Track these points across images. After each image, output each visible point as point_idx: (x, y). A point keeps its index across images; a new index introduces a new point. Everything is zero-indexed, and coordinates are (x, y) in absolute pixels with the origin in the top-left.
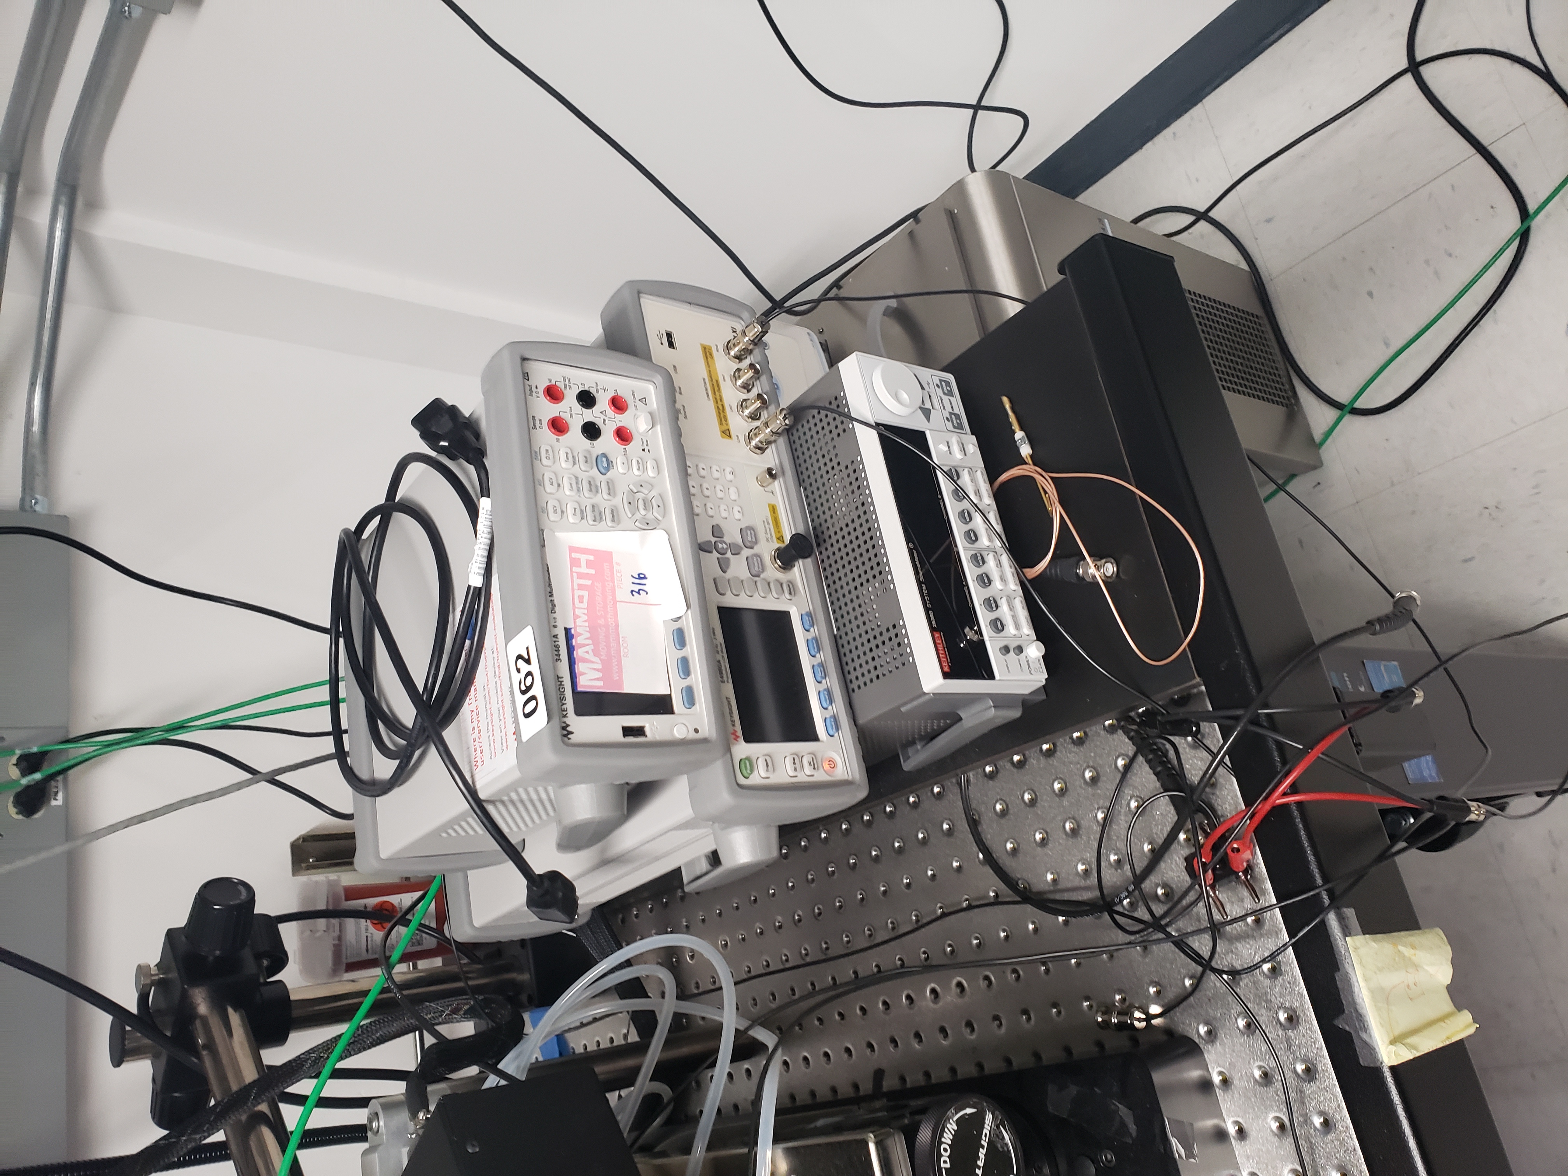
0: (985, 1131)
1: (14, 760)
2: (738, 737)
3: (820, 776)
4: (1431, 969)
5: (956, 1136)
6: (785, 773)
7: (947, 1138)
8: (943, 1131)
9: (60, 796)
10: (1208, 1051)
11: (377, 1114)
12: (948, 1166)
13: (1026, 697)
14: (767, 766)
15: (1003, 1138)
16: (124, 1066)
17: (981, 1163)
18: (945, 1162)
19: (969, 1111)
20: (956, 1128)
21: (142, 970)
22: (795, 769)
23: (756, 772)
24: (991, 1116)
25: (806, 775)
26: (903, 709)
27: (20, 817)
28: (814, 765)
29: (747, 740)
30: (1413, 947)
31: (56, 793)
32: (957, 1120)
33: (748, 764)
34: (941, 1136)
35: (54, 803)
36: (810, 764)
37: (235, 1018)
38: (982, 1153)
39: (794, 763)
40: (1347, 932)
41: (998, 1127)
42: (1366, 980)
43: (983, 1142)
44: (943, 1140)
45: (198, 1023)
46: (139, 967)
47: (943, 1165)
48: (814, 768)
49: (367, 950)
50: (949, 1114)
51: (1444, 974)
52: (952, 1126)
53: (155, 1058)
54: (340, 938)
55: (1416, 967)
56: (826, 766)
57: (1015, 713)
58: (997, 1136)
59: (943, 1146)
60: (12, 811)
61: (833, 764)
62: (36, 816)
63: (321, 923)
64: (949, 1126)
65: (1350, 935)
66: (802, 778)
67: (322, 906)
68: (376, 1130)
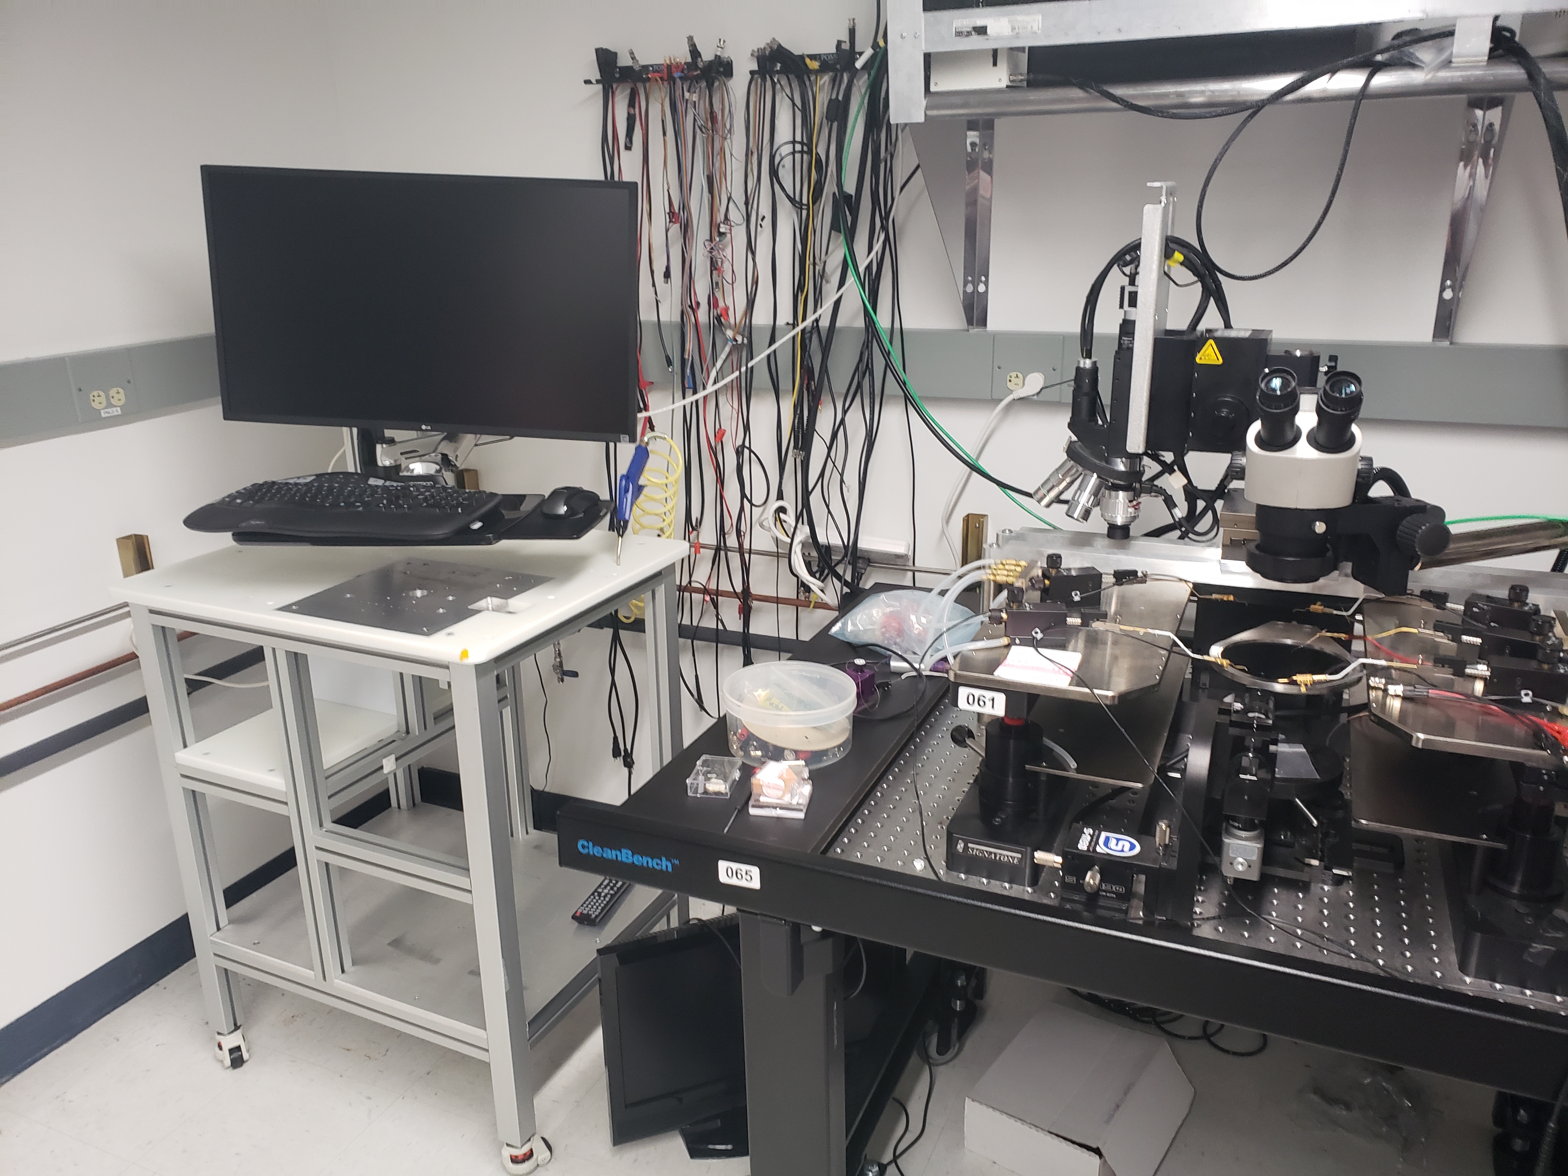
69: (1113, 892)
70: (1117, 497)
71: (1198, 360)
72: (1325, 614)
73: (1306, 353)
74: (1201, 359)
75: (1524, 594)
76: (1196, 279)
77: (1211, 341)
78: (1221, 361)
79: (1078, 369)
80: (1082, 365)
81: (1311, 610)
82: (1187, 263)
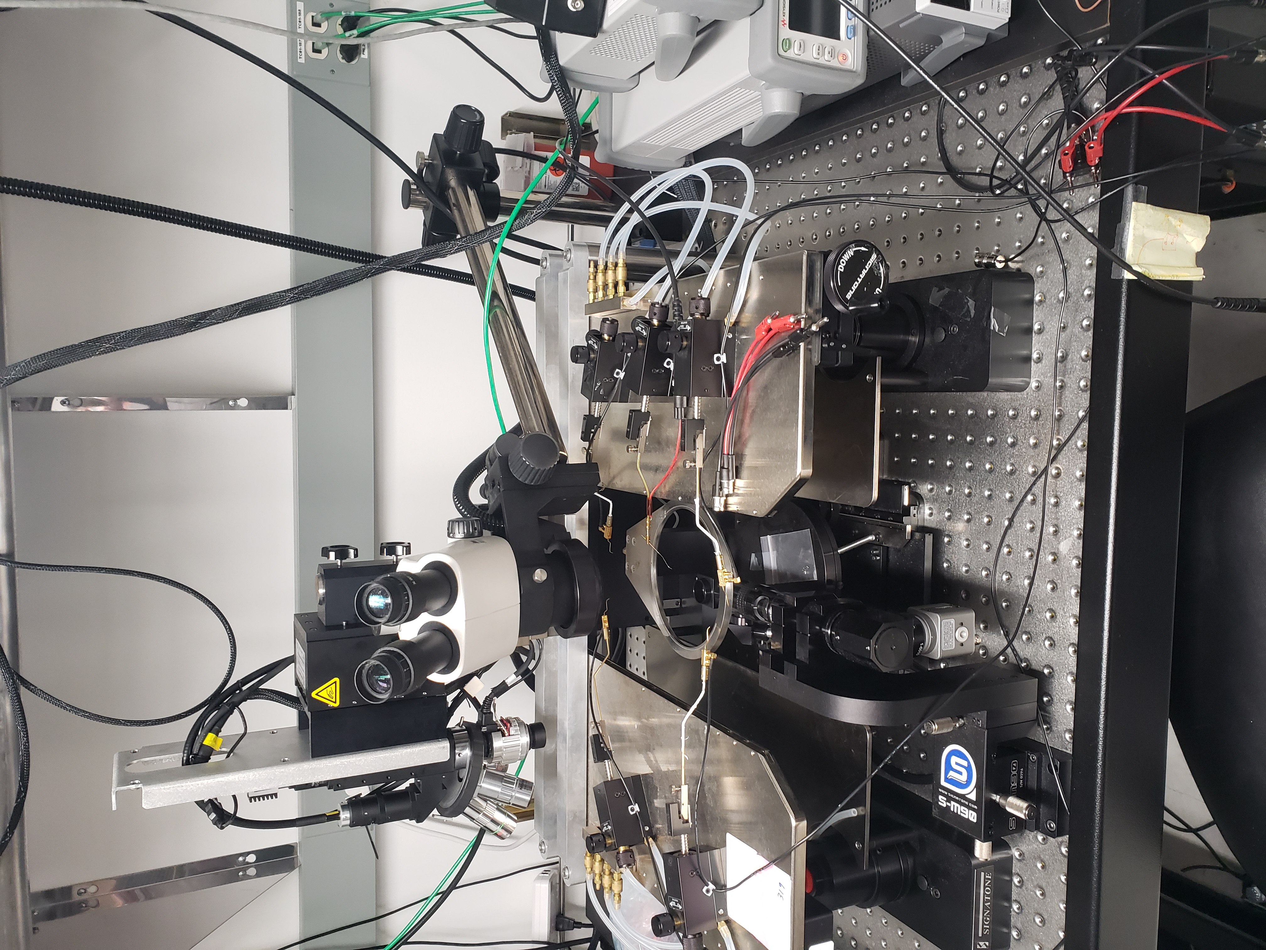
0: (869, 262)
1: (339, 22)
2: (785, 24)
3: (834, 63)
4: (1189, 238)
5: (852, 258)
6: (811, 55)
7: (846, 257)
8: (845, 253)
9: (366, 52)
10: (1038, 282)
11: (546, 258)
12: (842, 270)
13: (993, 32)
14: (800, 47)
15: (880, 269)
16: (409, 209)
17: (862, 276)
18: (841, 268)
19: (863, 249)
20: (853, 254)
21: (419, 154)
22: (819, 54)
23: (792, 49)
24: (876, 256)
25: (826, 59)
26: (901, 26)
27: (344, 61)
28: (832, 54)
29: (791, 27)
30: (1181, 221)
31: (364, 50)
32: (855, 251)
33: (788, 43)
34: (843, 255)
35: (362, 56)
36: (829, 53)
37: (471, 193)
38: (864, 272)
39: (819, 50)
40: (1136, 199)
41: (878, 263)
42: (1134, 229)
43: (866, 267)
44: (843, 257)
45: (450, 191)
46: (419, 153)
47: (839, 269)
48: (831, 56)
49: (545, 186)
50: (851, 246)
51: (1198, 244)
52: (851, 253)
53: (425, 209)
54: (529, 173)
55: (1178, 233)
56: (841, 58)
57: (981, 42)
58: (876, 267)
59: (842, 260)
60: (340, 56)
61: (845, 58)
62: (353, 62)
63: (519, 159)
64: (849, 251)
65: (1137, 201)
66: (822, 61)
67: (520, 149)
68: (545, 266)
69: (1019, 772)
70: (500, 749)
71: (336, 705)
72: (613, 525)
73: (321, 582)
74: (335, 702)
75: (580, 350)
76: (236, 711)
77: (313, 695)
78: (337, 680)
79: (352, 825)
80: (348, 822)
81: (610, 538)
82: (216, 727)
